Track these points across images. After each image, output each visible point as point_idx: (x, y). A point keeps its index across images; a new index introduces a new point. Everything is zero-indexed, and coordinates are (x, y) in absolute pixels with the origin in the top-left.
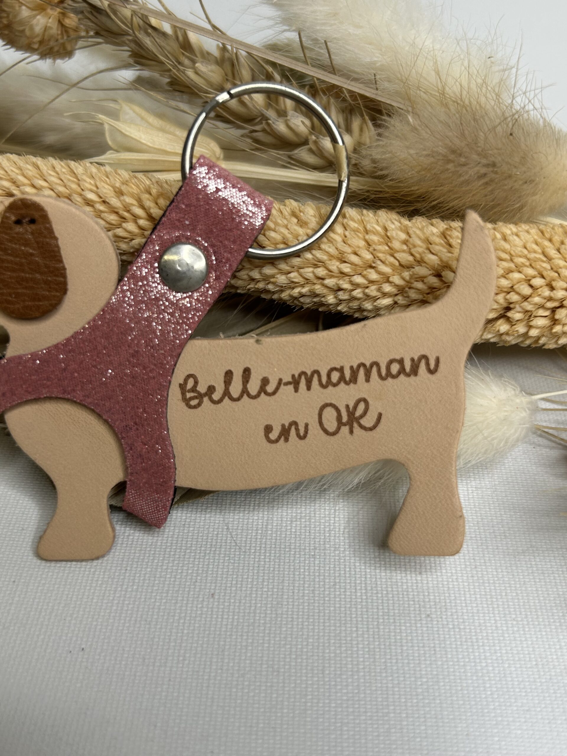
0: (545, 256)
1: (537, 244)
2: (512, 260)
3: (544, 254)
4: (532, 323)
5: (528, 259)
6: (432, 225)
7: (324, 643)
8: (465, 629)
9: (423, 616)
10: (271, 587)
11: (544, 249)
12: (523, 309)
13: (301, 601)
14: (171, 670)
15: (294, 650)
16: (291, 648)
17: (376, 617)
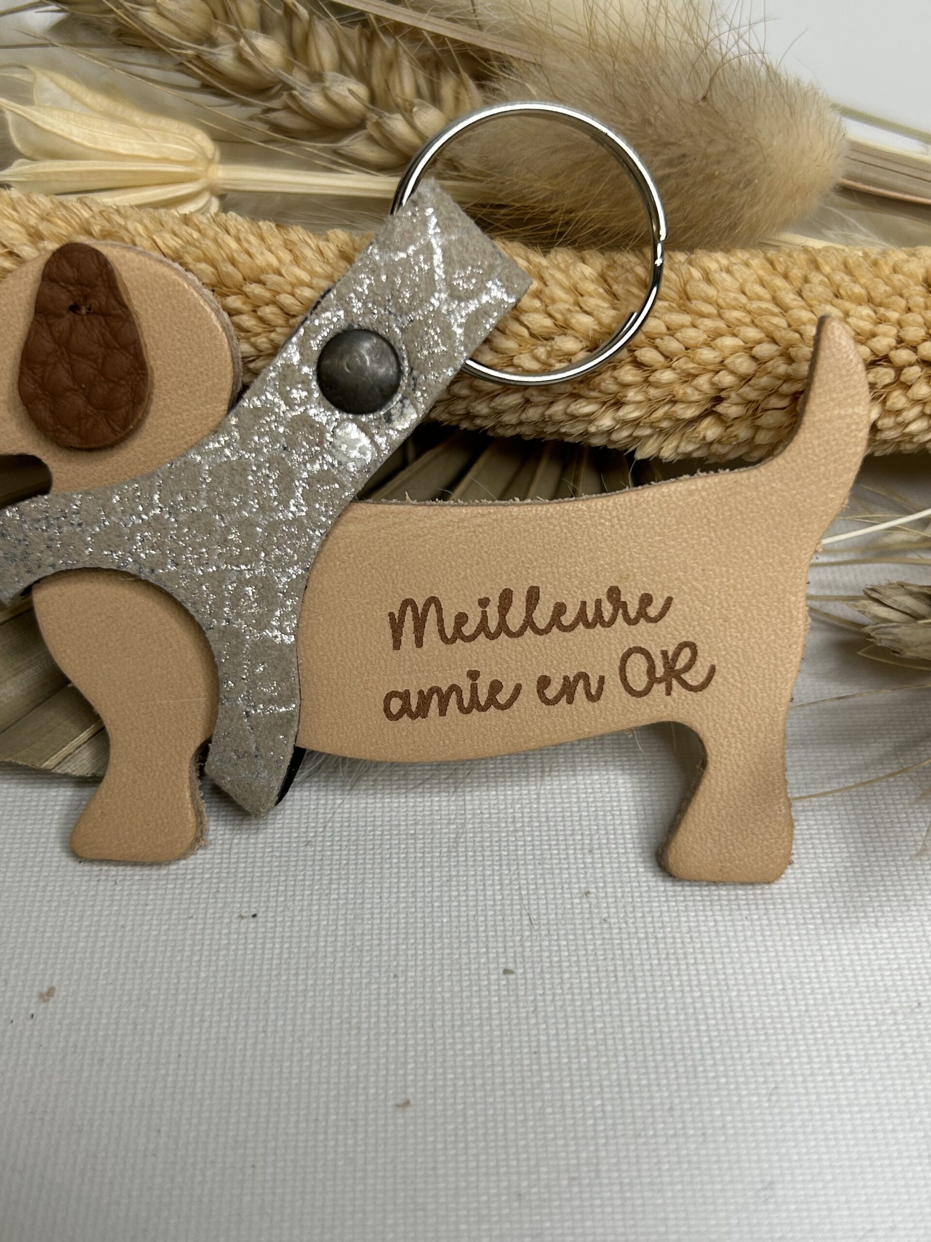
0: (778, 305)
1: (763, 284)
2: (720, 316)
3: (775, 300)
4: (759, 422)
5: (749, 312)
6: (584, 261)
7: (433, 975)
8: (665, 938)
9: (597, 921)
10: (342, 891)
11: (775, 292)
12: (743, 398)
13: (394, 910)
14: (180, 1039)
15: (383, 991)
16: (379, 988)
17: (518, 928)
